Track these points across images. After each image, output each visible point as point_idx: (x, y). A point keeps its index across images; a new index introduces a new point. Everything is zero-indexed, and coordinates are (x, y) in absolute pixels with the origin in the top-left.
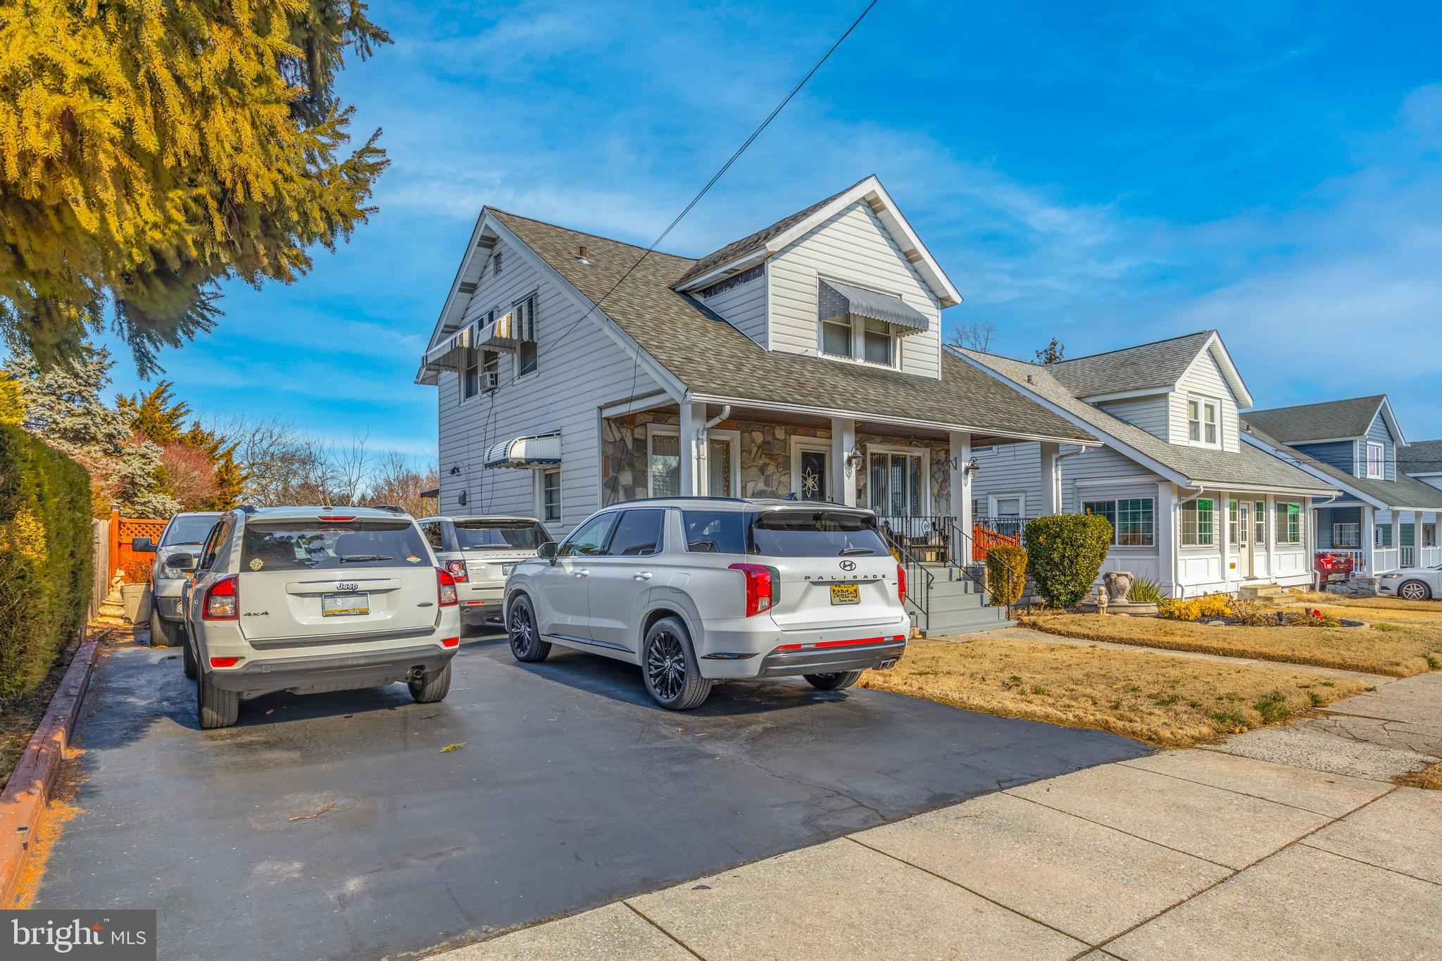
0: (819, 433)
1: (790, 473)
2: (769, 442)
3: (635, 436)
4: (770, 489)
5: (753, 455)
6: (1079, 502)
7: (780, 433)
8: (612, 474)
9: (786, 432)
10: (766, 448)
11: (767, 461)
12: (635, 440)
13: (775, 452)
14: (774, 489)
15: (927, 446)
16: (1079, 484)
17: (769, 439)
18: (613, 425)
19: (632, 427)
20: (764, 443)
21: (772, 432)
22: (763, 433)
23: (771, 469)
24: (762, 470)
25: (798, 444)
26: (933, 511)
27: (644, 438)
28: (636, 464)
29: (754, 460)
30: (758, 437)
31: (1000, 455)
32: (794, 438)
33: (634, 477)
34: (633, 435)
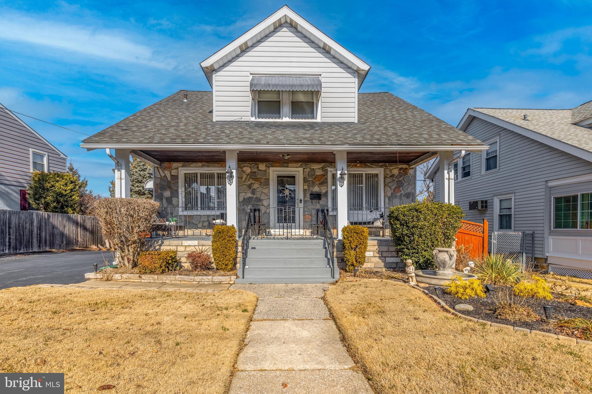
0: (290, 165)
1: (269, 188)
2: (255, 172)
3: (172, 174)
4: (255, 196)
5: (244, 179)
6: (550, 198)
7: (262, 167)
8: (159, 191)
9: (266, 166)
10: (253, 175)
11: (253, 182)
12: (172, 176)
13: (259, 177)
14: (258, 196)
15: (381, 167)
16: (550, 184)
17: (256, 170)
18: (160, 170)
19: (170, 170)
20: (252, 172)
21: (256, 166)
22: (250, 167)
23: (256, 186)
24: (250, 186)
25: (274, 172)
26: (387, 206)
27: (177, 174)
28: (172, 187)
29: (244, 182)
30: (248, 170)
31: (500, 171)
32: (271, 169)
33: (171, 193)
34: (171, 173)
